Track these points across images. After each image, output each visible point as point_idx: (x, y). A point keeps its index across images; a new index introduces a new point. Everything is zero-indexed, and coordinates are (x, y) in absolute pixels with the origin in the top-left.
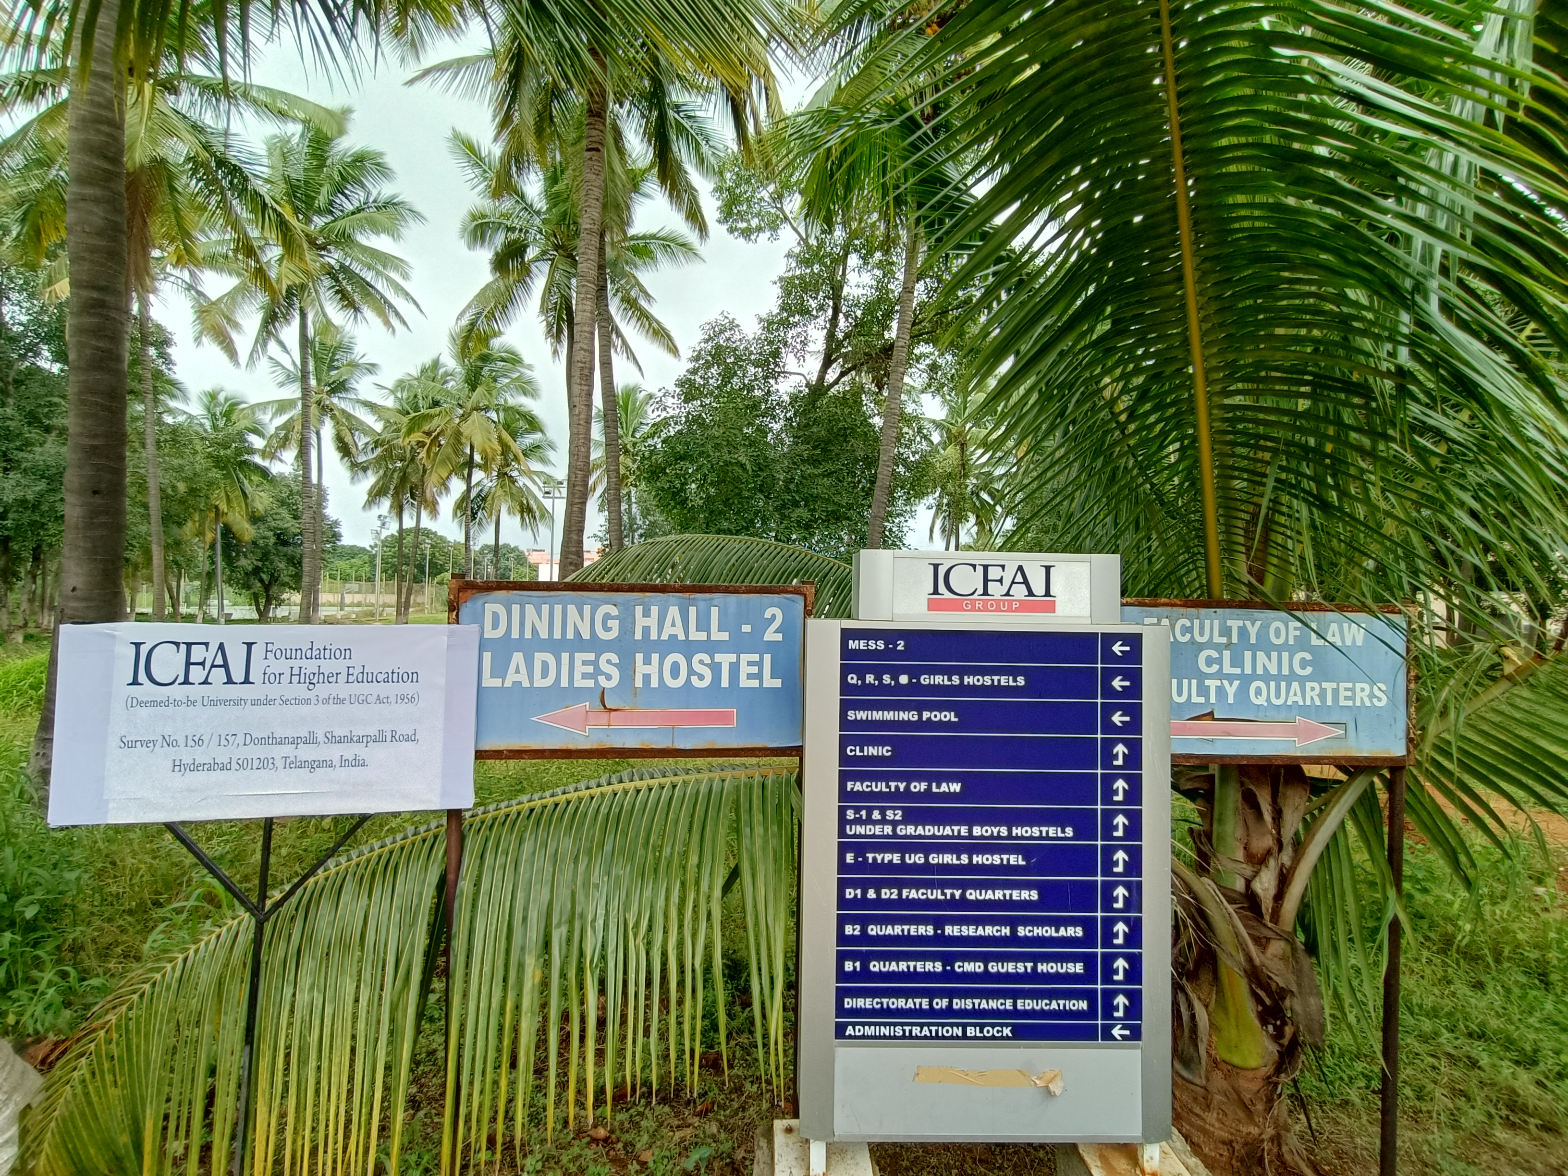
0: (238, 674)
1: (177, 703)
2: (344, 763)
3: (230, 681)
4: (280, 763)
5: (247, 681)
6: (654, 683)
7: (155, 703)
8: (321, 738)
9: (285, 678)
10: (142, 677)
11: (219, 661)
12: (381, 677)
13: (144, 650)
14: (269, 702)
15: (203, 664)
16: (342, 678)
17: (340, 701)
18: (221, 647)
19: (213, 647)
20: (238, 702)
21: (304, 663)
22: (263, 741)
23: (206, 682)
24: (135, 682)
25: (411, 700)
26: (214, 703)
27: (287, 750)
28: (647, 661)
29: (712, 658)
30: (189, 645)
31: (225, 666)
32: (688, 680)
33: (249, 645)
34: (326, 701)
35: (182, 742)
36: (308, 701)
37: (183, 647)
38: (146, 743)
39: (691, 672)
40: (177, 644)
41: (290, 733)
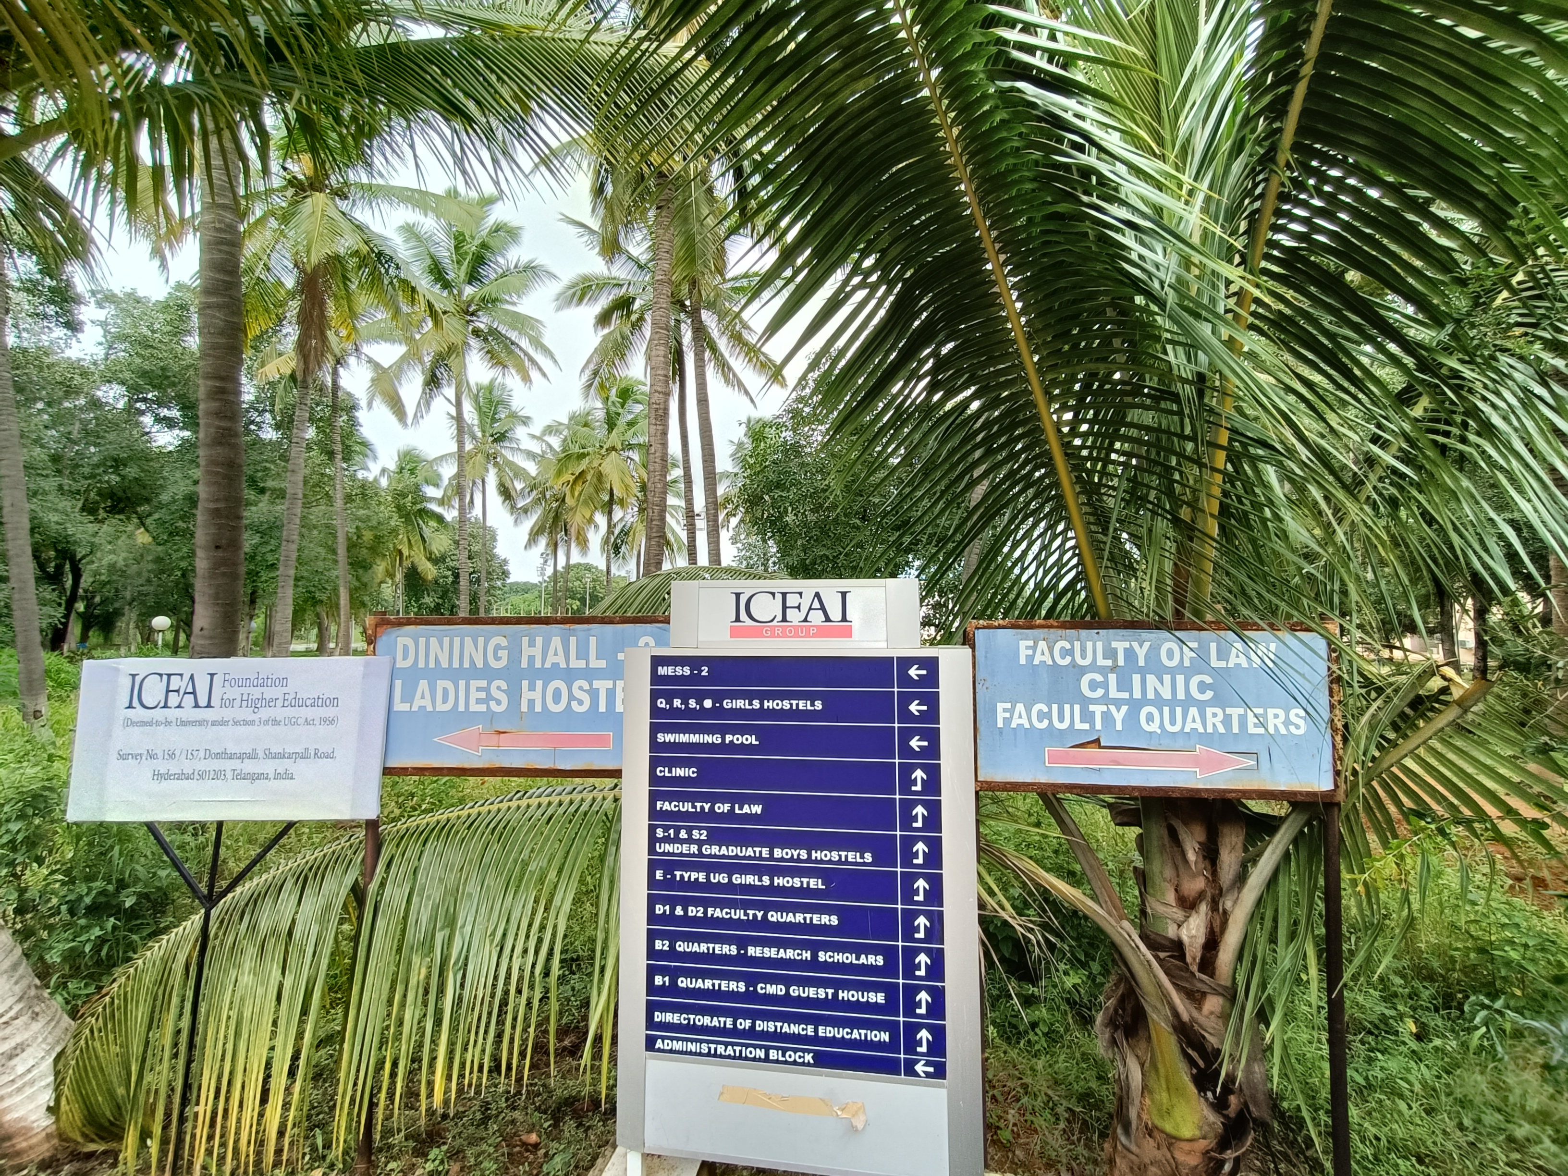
0: (203, 702)
1: (158, 724)
2: (278, 776)
3: (197, 706)
4: (229, 775)
5: (209, 706)
6: (538, 708)
7: (144, 724)
8: (261, 754)
9: (237, 703)
10: (135, 702)
11: (190, 689)
12: (309, 702)
13: (138, 679)
14: (223, 723)
15: (177, 691)
16: (279, 703)
17: (276, 722)
18: (192, 677)
19: (186, 677)
20: (201, 723)
21: (252, 690)
22: (218, 756)
23: (179, 706)
24: (130, 707)
25: (331, 721)
26: (184, 723)
27: (236, 764)
28: (532, 688)
29: (591, 685)
30: (169, 675)
31: (194, 693)
32: (569, 704)
33: (212, 675)
34: (266, 722)
35: (160, 755)
36: (252, 723)
37: (165, 678)
38: (136, 756)
39: (571, 697)
40: (161, 675)
41: (237, 750)
